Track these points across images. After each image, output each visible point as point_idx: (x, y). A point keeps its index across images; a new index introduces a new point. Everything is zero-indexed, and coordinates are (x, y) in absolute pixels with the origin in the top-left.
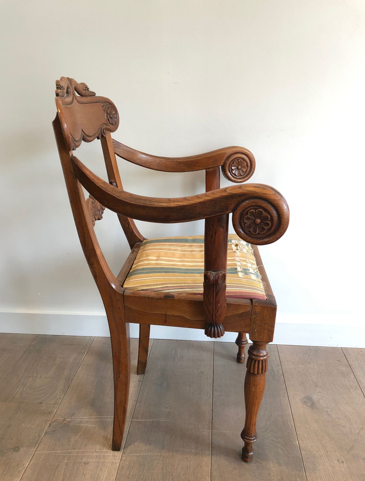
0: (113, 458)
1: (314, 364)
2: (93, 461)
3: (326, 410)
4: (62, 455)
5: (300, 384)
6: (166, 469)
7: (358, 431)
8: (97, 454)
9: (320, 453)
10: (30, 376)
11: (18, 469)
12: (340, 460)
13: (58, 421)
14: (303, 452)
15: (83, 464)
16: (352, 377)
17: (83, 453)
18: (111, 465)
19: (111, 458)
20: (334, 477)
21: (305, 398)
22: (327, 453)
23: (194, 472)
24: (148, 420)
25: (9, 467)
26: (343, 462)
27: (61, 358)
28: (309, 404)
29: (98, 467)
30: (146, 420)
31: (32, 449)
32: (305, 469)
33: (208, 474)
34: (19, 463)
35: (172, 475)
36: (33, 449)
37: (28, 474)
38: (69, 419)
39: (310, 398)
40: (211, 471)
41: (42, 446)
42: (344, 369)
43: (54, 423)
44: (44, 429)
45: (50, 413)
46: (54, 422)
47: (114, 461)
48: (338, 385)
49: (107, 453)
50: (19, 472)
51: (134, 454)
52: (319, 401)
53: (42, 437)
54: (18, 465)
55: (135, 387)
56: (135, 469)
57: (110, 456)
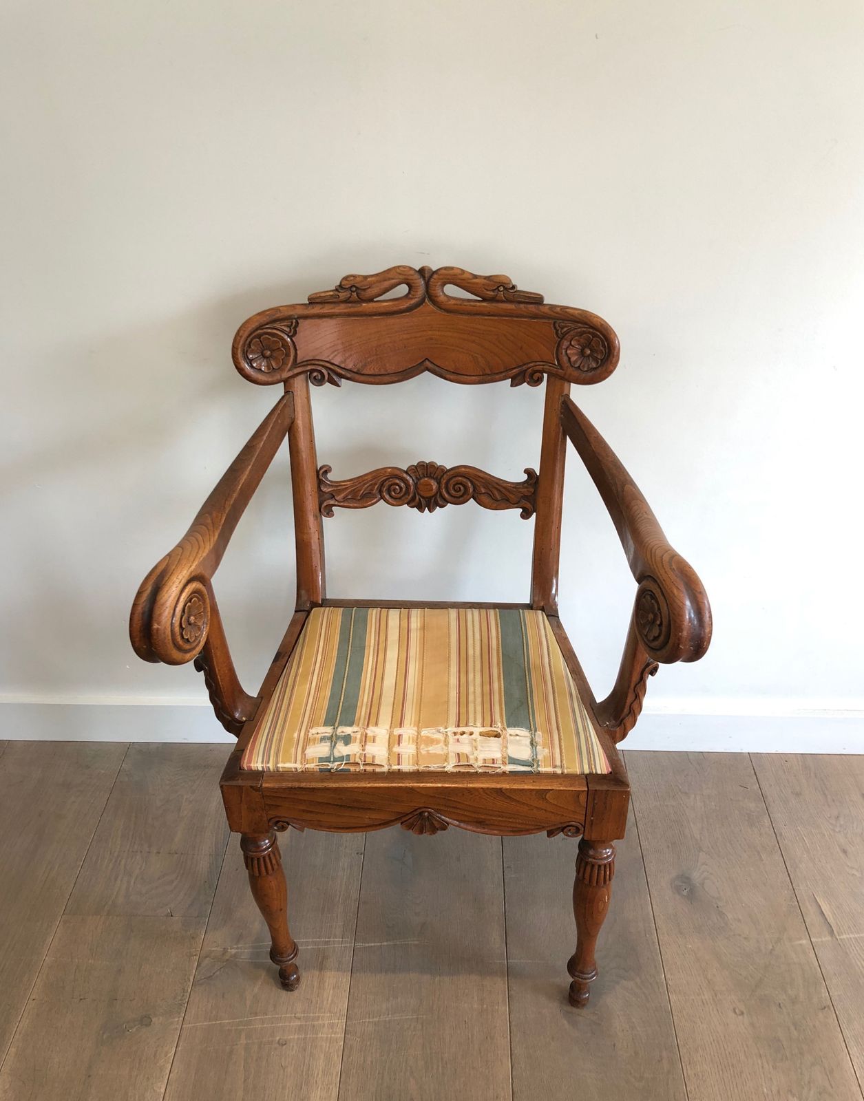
0: (331, 1030)
1: (695, 797)
2: (294, 1038)
3: (716, 903)
4: (233, 1028)
5: (668, 847)
6: (430, 1048)
7: (770, 947)
8: (299, 1023)
9: (702, 997)
10: (137, 852)
11: (158, 1065)
12: (737, 1011)
13: (213, 954)
14: (673, 999)
15: (278, 1045)
16: (766, 824)
17: (272, 1023)
18: (328, 1045)
19: (326, 1029)
20: (726, 1047)
21: (677, 878)
22: (714, 997)
23: (480, 1050)
24: (385, 944)
25: (140, 1060)
26: (742, 1013)
27: (191, 802)
28: (685, 893)
29: (305, 1050)
30: (383, 944)
31: (174, 1018)
32: (675, 1032)
33: (506, 1053)
34: (157, 1050)
35: (442, 1060)
36: (176, 1019)
37: (178, 1072)
38: (233, 950)
39: (687, 878)
40: (511, 1045)
41: (193, 1011)
42: (752, 805)
43: (207, 961)
44: (190, 975)
45: (193, 938)
46: (206, 957)
47: (333, 1036)
48: (740, 845)
49: (318, 1020)
50: (161, 1069)
51: (367, 1020)
52: (703, 884)
53: (189, 991)
54: (155, 1054)
55: (351, 868)
56: (374, 1050)
57: (324, 1025)
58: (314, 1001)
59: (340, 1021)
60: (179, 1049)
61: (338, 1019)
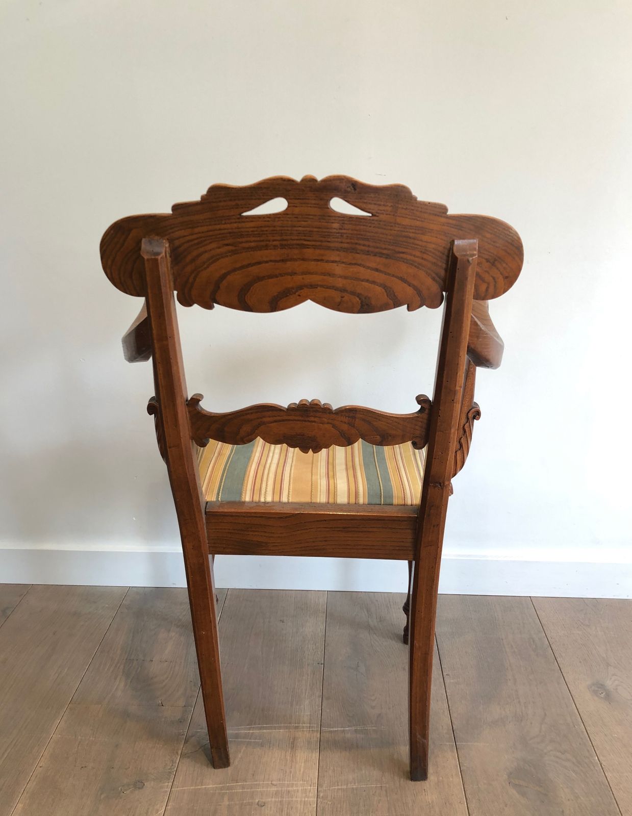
0: (304, 795)
1: (596, 628)
2: (271, 801)
4: (217, 792)
5: (580, 662)
6: (396, 811)
8: (276, 789)
10: (133, 660)
13: (198, 734)
15: (257, 806)
17: (252, 788)
18: (302, 806)
19: (299, 794)
21: (593, 684)
24: (347, 729)
28: (602, 695)
29: (282, 811)
30: (345, 729)
31: (164, 783)
34: (149, 809)
36: (166, 784)
39: (602, 685)
40: (468, 811)
41: (181, 778)
43: (193, 739)
44: (178, 749)
45: (181, 722)
46: (192, 736)
47: (306, 799)
49: (292, 787)
51: (336, 787)
52: (617, 689)
53: (177, 762)
54: (147, 812)
55: (314, 674)
56: (344, 812)
57: (298, 791)
58: (288, 771)
59: (312, 788)
60: (169, 807)
61: (311, 786)
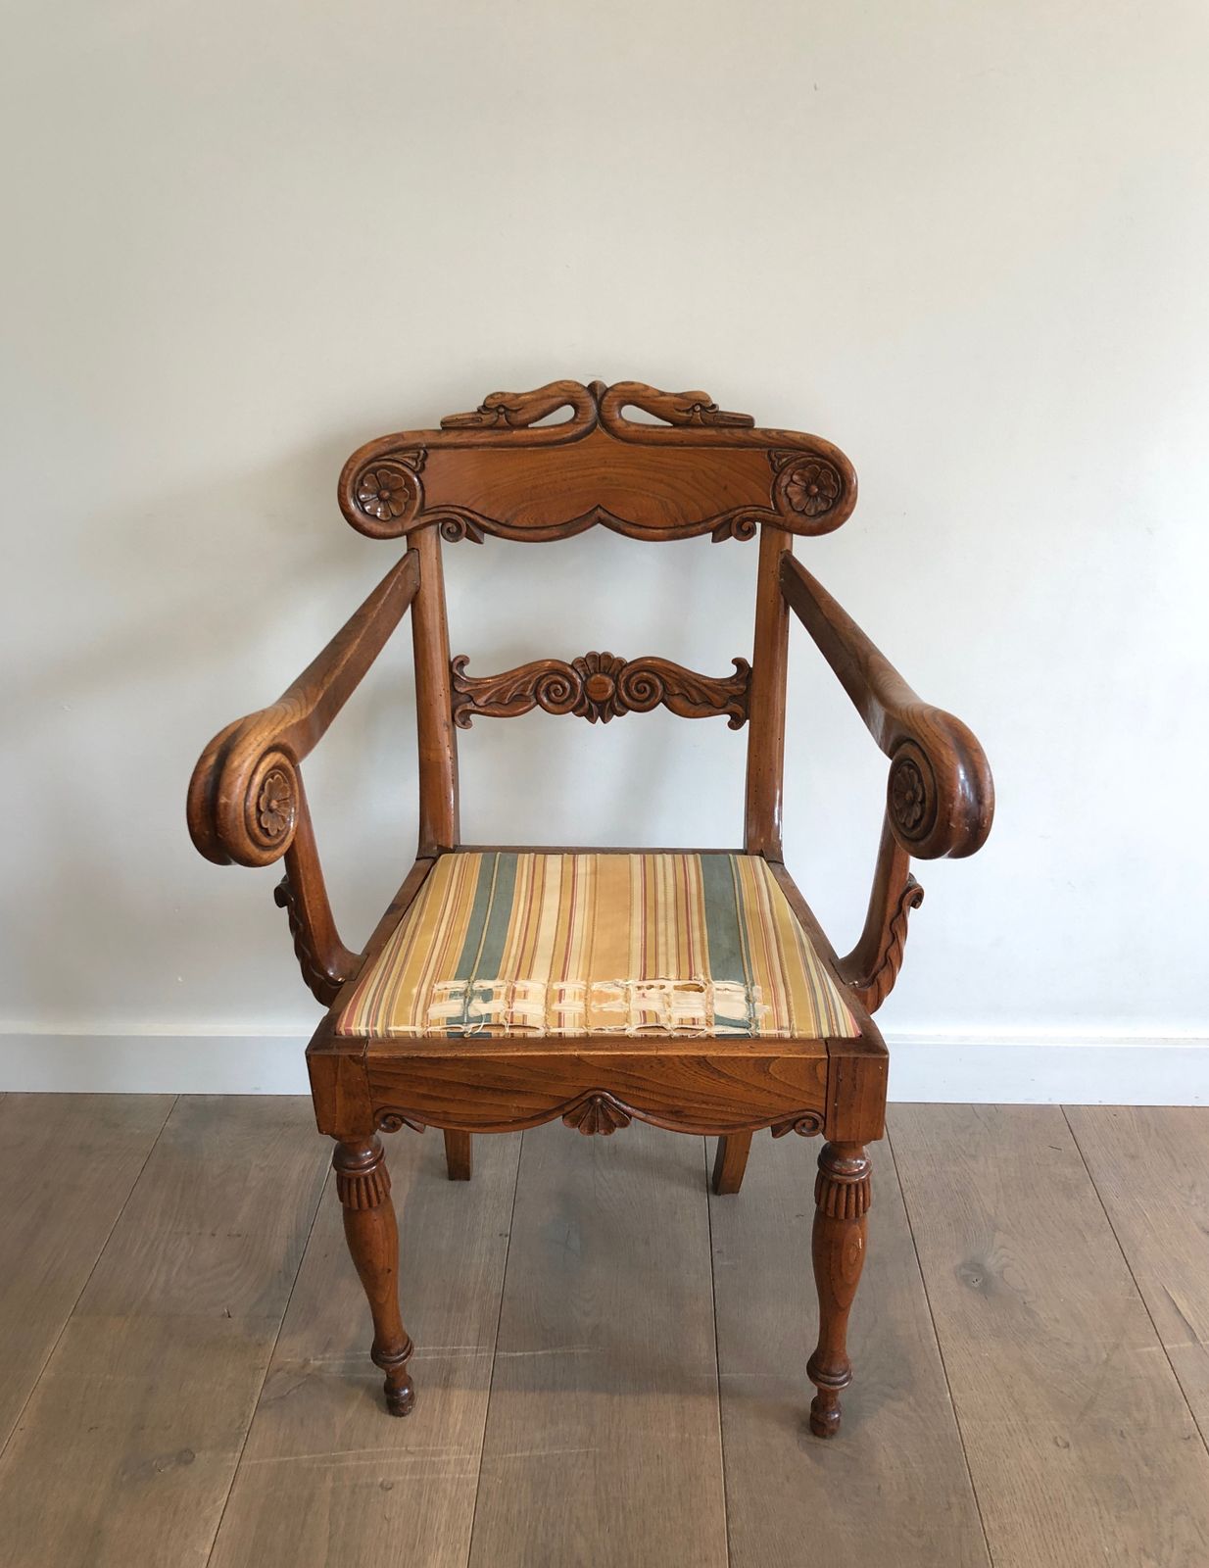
0: (459, 1469)
1: (987, 1161)
2: (404, 1480)
3: (1023, 1299)
4: (315, 1466)
5: (950, 1225)
6: (607, 1492)
7: (1105, 1356)
8: (413, 1460)
9: (1008, 1423)
10: (183, 1233)
11: (202, 1514)
12: (1059, 1441)
13: (288, 1367)
14: (964, 1423)
15: (380, 1489)
16: (1090, 1195)
17: (373, 1459)
18: (454, 1488)
19: (452, 1467)
20: (1045, 1489)
21: (964, 1265)
22: (1025, 1422)
23: (680, 1494)
24: (540, 1353)
25: (176, 1508)
26: (1067, 1446)
27: (262, 1169)
28: (976, 1285)
29: (421, 1496)
30: (537, 1353)
31: (228, 1452)
32: (969, 1470)
33: (718, 1498)
34: (201, 1497)
35: (624, 1508)
36: (231, 1455)
37: (231, 1525)
38: (317, 1362)
39: (979, 1265)
40: (726, 1488)
41: (257, 1443)
42: (1069, 1172)
43: (279, 1376)
44: (253, 1394)
46: (277, 1371)
47: (462, 1476)
48: (1053, 1222)
49: (440, 1455)
50: (206, 1523)
51: (513, 1455)
52: (1003, 1272)
53: (252, 1415)
54: (199, 1501)
55: (491, 1255)
56: (523, 1494)
57: (449, 1462)
58: (435, 1429)
59: (473, 1455)
60: (234, 1495)
61: (471, 1454)
